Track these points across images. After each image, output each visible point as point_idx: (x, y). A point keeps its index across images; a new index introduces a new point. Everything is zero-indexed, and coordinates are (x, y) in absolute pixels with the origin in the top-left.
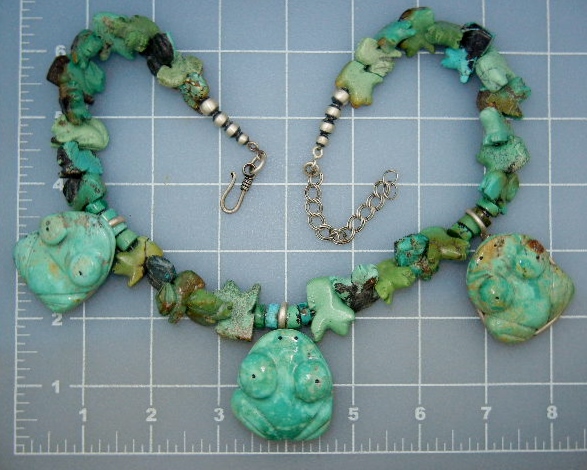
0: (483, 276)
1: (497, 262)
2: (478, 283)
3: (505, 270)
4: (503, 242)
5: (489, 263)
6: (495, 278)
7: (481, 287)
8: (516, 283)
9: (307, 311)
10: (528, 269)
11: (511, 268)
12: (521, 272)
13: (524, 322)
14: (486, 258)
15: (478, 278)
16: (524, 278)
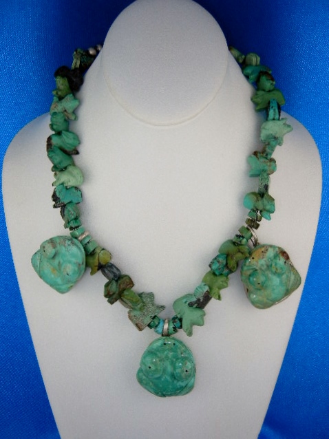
0: (253, 269)
1: (262, 262)
2: (249, 273)
3: (265, 267)
4: (267, 250)
5: (257, 262)
6: (259, 271)
7: (250, 275)
8: (270, 275)
9: (177, 320)
10: (279, 269)
11: (269, 267)
12: (274, 270)
13: (270, 298)
14: (256, 258)
15: (249, 270)
16: (275, 273)
